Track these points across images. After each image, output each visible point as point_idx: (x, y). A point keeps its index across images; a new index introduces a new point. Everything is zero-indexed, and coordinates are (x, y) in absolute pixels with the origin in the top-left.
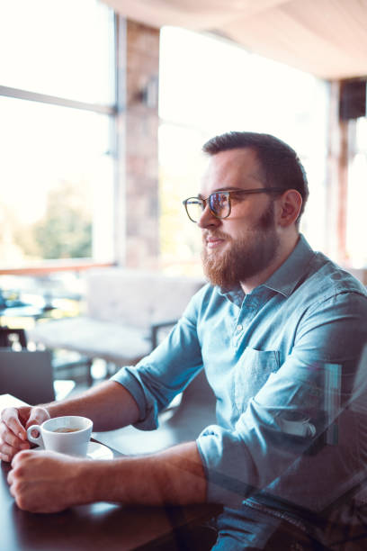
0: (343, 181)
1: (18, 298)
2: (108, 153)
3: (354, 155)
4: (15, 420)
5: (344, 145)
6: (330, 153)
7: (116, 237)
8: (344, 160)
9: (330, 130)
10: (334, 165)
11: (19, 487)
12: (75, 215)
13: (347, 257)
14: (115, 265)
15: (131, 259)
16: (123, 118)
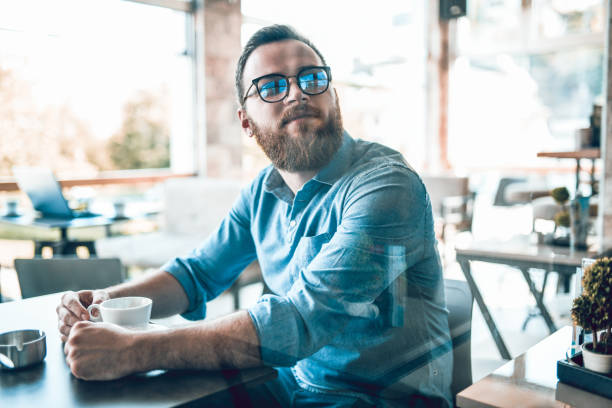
0: (443, 85)
1: (86, 208)
2: (186, 53)
3: (454, 57)
4: (76, 302)
5: (445, 46)
6: (430, 56)
7: (195, 145)
8: (444, 64)
9: (429, 30)
10: (435, 68)
11: (75, 354)
12: (155, 129)
13: (449, 167)
14: (195, 175)
15: (213, 168)
16: (201, 15)
